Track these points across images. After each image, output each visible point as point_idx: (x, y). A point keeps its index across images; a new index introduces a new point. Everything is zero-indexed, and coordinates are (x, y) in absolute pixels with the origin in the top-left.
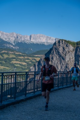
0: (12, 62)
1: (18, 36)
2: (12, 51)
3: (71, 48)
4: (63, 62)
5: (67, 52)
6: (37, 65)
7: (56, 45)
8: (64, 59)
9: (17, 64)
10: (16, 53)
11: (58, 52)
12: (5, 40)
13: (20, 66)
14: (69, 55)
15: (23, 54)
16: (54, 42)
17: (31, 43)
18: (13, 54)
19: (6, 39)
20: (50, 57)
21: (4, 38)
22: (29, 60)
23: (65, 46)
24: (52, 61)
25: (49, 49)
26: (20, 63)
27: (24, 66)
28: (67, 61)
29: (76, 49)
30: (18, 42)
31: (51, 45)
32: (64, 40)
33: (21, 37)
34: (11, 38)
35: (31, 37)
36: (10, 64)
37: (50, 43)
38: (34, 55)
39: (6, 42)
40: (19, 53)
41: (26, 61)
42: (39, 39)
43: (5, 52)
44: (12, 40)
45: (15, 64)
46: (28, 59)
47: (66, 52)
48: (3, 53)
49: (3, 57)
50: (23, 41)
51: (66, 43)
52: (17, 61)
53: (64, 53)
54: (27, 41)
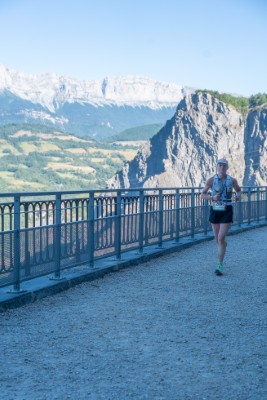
0: (50, 165)
1: (66, 84)
2: (46, 132)
3: (234, 116)
4: (207, 162)
5: (222, 130)
6: (129, 174)
7: (186, 110)
8: (209, 151)
9: (65, 171)
10: (61, 138)
11: (194, 131)
12: (23, 96)
13: (76, 177)
14: (228, 140)
15: (84, 141)
16: (178, 99)
17: (106, 106)
18: (50, 139)
19: (26, 94)
20: (168, 147)
21: (21, 91)
22: (102, 160)
24: (173, 160)
25: (163, 123)
26: (75, 168)
27: (88, 176)
29: (248, 120)
30: (67, 103)
31: (169, 108)
32: (210, 92)
33: (75, 87)
34: (43, 91)
35: (105, 84)
36: (44, 172)
37: (167, 103)
38: (118, 143)
39: (28, 102)
40: (69, 138)
41: (94, 160)
42: (131, 92)
43: (25, 135)
44: (46, 96)
45: (59, 171)
46: (99, 155)
47: (218, 130)
48: (21, 139)
49: (20, 150)
50: (81, 99)
51: (217, 101)
52: (64, 162)
53: (212, 133)
54: (95, 100)
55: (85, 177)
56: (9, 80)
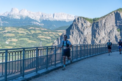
0: (39, 36)
1: (43, 15)
3: (89, 24)
4: (81, 36)
5: (85, 27)
6: (60, 39)
7: (76, 22)
8: (82, 33)
9: (43, 38)
10: (42, 29)
11: (78, 28)
13: (46, 40)
14: (87, 30)
15: (48, 30)
16: (74, 19)
17: (54, 21)
18: (39, 30)
19: (33, 17)
20: (71, 32)
21: (31, 16)
23: (83, 23)
24: (72, 35)
25: (70, 25)
26: (46, 37)
27: (49, 40)
28: (85, 35)
29: (93, 25)
30: (44, 20)
31: (71, 21)
32: (82, 17)
34: (37, 17)
35: (54, 15)
36: (37, 38)
38: (57, 31)
39: (33, 20)
40: (44, 29)
41: (51, 35)
42: (61, 17)
43: (32, 28)
44: (38, 18)
45: (41, 38)
46: (52, 34)
48: (31, 29)
49: (31, 32)
50: (47, 19)
51: (84, 20)
52: (43, 36)
53: (83, 28)
54: (51, 19)
55: (48, 40)
56: (28, 13)
